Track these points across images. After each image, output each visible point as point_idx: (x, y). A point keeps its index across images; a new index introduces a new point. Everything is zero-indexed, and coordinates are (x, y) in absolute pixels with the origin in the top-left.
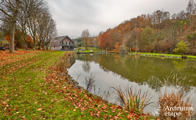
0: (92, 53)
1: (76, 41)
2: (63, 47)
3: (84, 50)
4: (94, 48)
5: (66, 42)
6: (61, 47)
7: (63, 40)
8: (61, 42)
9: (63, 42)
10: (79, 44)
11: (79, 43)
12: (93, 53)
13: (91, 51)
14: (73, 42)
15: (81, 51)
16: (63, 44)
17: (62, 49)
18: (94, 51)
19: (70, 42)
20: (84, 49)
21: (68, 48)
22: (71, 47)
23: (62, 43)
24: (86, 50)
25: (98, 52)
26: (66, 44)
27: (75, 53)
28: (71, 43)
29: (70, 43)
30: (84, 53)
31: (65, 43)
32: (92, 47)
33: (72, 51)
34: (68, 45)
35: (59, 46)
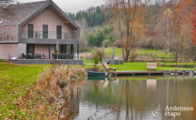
0: (154, 74)
1: (84, 21)
2: (30, 47)
3: (117, 62)
4: (160, 54)
5: (45, 27)
6: (22, 48)
7: (34, 17)
8: (22, 26)
9: (31, 26)
10: (95, 35)
11: (96, 31)
12: (161, 74)
13: (153, 66)
14: (72, 28)
15: (107, 67)
16: (31, 33)
17: (28, 57)
18: (166, 69)
19: (59, 28)
20: (116, 58)
21: (52, 52)
22: (63, 47)
23: (26, 28)
24: (126, 60)
25: (181, 69)
26: (45, 33)
27: (80, 73)
28: (65, 30)
29: (59, 32)
30: (120, 75)
31: (38, 28)
32: (150, 47)
33: (67, 63)
34: (52, 38)
35: (15, 42)
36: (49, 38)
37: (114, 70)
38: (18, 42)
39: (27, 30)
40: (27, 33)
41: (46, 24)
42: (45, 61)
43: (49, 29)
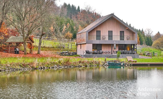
2: (99, 46)
5: (110, 32)
6: (89, 47)
7: (101, 25)
8: (90, 32)
9: (99, 32)
14: (133, 33)
16: (98, 37)
19: (122, 33)
26: (111, 36)
28: (126, 34)
29: (123, 36)
31: (105, 33)
34: (116, 40)
35: (83, 43)
36: (113, 40)
37: (135, 62)
38: (85, 43)
39: (96, 35)
40: (96, 37)
41: (111, 30)
42: (103, 56)
43: (114, 34)
